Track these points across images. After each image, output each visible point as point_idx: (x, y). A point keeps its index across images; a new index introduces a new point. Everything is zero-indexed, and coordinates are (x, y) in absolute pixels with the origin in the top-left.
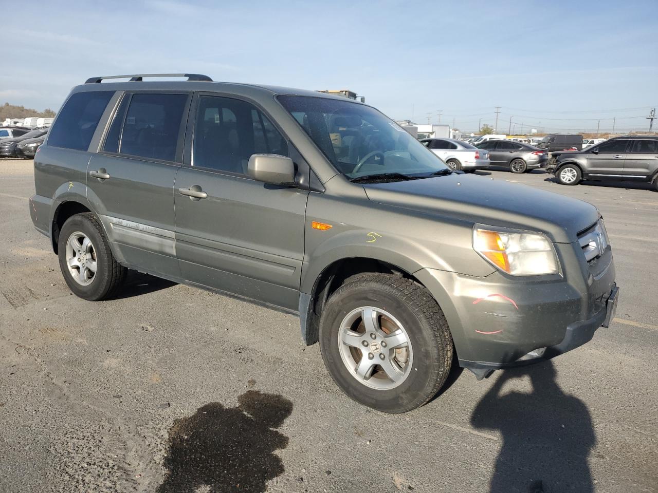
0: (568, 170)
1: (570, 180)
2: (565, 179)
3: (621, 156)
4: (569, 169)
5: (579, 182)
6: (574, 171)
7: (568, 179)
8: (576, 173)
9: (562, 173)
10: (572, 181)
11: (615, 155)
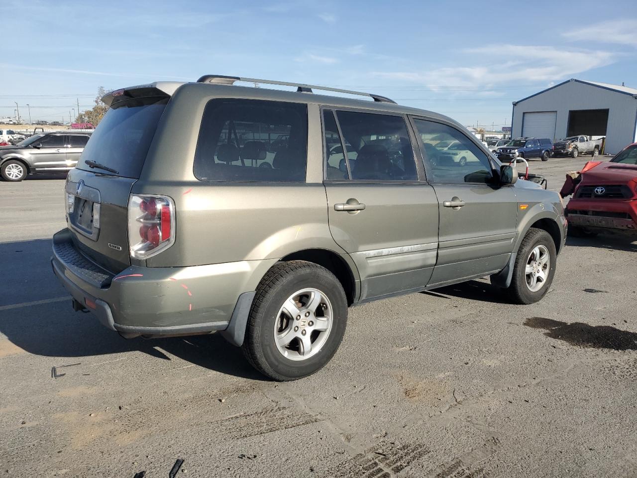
0: (12, 166)
1: (17, 176)
2: (11, 175)
3: (62, 150)
4: (14, 165)
5: (27, 177)
6: (20, 167)
7: (14, 176)
8: (22, 169)
9: (6, 170)
10: (20, 177)
11: (56, 149)
